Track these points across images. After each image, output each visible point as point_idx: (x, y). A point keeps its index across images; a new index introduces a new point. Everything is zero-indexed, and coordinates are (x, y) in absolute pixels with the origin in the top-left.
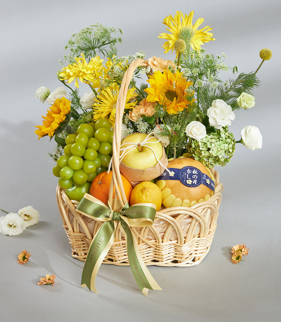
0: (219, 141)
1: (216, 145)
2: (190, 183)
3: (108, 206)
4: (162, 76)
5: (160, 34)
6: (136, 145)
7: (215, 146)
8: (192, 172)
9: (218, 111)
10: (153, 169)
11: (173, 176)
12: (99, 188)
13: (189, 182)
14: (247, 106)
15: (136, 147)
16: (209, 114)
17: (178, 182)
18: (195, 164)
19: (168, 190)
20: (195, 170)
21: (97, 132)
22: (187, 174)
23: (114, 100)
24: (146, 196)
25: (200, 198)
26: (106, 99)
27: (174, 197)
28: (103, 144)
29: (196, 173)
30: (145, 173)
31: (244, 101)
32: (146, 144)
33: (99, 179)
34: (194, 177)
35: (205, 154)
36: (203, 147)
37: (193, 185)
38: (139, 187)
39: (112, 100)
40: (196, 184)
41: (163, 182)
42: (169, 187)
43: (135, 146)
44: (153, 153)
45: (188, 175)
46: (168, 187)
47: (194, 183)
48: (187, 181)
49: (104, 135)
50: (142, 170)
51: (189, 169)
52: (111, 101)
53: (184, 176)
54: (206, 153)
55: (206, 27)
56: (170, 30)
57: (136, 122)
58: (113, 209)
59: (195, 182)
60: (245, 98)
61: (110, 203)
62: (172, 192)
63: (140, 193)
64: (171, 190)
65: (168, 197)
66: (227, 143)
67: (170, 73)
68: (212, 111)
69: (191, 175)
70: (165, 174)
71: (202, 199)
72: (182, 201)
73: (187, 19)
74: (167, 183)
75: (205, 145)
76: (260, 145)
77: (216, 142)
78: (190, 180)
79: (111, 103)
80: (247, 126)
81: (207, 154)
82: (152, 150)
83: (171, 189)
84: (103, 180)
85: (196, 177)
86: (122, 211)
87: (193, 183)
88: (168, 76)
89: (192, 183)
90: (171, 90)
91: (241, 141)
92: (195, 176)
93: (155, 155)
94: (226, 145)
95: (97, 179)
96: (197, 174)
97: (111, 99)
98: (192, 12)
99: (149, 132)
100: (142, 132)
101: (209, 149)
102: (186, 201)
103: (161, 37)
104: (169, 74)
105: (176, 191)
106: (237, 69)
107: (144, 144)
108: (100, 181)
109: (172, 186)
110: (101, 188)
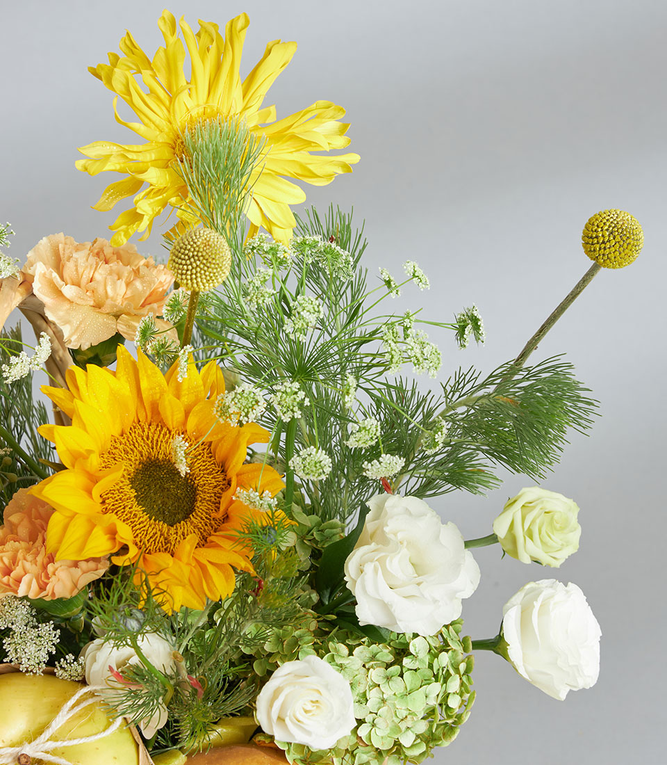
0: (401, 675)
1: (385, 696)
4: (111, 390)
6: (9, 760)
7: (384, 701)
9: (398, 564)
16: (355, 582)
31: (530, 534)
32: (54, 752)
43: (4, 761)
55: (314, 105)
56: (136, 125)
60: (533, 522)
66: (437, 681)
67: (149, 372)
68: (369, 568)
73: (212, 56)
76: (589, 675)
77: (388, 678)
88: (144, 385)
90: (161, 457)
91: (496, 644)
94: (436, 688)
98: (241, 22)
99: (61, 667)
100: (27, 671)
104: (148, 377)
106: (476, 327)
107: (47, 752)
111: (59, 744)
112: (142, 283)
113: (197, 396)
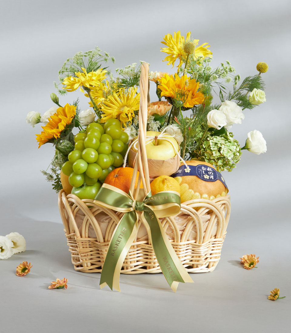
0: (228, 143)
2: (208, 178)
3: (130, 195)
5: (163, 49)
6: (153, 139)
7: (225, 147)
8: (207, 170)
9: (229, 109)
10: (172, 161)
11: (189, 172)
12: (117, 180)
13: (206, 177)
15: (152, 141)
17: (193, 178)
18: (206, 163)
19: (186, 186)
20: (209, 168)
21: (108, 129)
22: (202, 170)
24: (168, 187)
25: (218, 194)
26: (113, 104)
27: (193, 192)
28: (117, 141)
29: (210, 170)
30: (164, 164)
31: (257, 95)
32: (162, 137)
33: (115, 173)
34: (210, 173)
35: (216, 154)
36: (214, 148)
37: (210, 180)
38: (159, 180)
39: (120, 104)
40: (213, 179)
41: (180, 178)
42: (186, 183)
43: (151, 139)
44: (171, 144)
45: (203, 171)
46: (185, 183)
47: (212, 178)
48: (204, 176)
49: (117, 131)
50: (162, 161)
51: (203, 167)
53: (200, 171)
54: (217, 153)
55: (204, 44)
58: (134, 199)
59: (212, 177)
61: (131, 193)
62: (189, 187)
64: (189, 185)
65: (186, 192)
69: (207, 172)
70: (180, 171)
71: (219, 195)
72: (201, 196)
74: (183, 179)
75: (216, 145)
77: (226, 143)
78: (207, 175)
81: (218, 154)
83: (189, 184)
84: (119, 173)
85: (211, 173)
86: (145, 199)
87: (211, 178)
89: (209, 178)
91: (246, 147)
92: (211, 172)
93: (173, 147)
95: (113, 173)
96: (212, 171)
97: (118, 103)
98: (189, 33)
101: (219, 150)
102: (205, 196)
103: (163, 51)
105: (194, 186)
106: (239, 78)
107: (160, 138)
108: (116, 174)
109: (189, 182)
110: (119, 180)
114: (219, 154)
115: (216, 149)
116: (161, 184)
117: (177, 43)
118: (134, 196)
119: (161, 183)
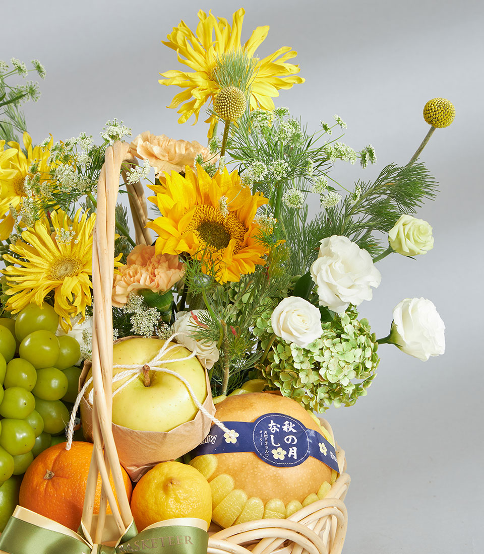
0: (341, 342)
1: (333, 354)
2: (282, 458)
3: (82, 534)
5: (165, 75)
6: (138, 371)
7: (332, 357)
8: (281, 429)
9: (338, 266)
10: (188, 429)
11: (234, 441)
12: (51, 490)
13: (279, 454)
14: (416, 249)
15: (136, 376)
16: (316, 277)
17: (248, 456)
18: (285, 406)
19: (227, 480)
20: (287, 422)
21: (27, 343)
22: (269, 433)
23: (57, 254)
24: (177, 500)
25: (309, 493)
26: (38, 254)
27: (244, 496)
28: (47, 374)
29: (291, 429)
30: (167, 440)
31: (408, 236)
32: (161, 366)
34: (288, 440)
35: (307, 378)
36: (302, 362)
37: (289, 462)
38: (155, 477)
39: (53, 255)
40: (295, 457)
41: (211, 461)
42: (228, 471)
43: (135, 371)
44: (183, 386)
45: (272, 436)
46: (225, 472)
47: (292, 456)
48: (274, 452)
49: (47, 348)
50: (161, 434)
51: (272, 421)
52: (51, 258)
53: (264, 438)
54: (310, 376)
55: (281, 49)
56: (188, 62)
57: (127, 309)
58: (94, 543)
59: (293, 452)
60: (410, 229)
61: (86, 527)
62: (235, 483)
63: (161, 493)
64: (235, 479)
65: (228, 497)
66: (359, 348)
67: (203, 175)
68: (324, 268)
69: (280, 436)
70: (213, 440)
71: (313, 496)
72: (265, 506)
73: (226, 31)
74: (219, 463)
75: (307, 356)
76: (440, 348)
77: (334, 345)
78: (280, 450)
79: (51, 264)
80: (405, 300)
81: (313, 378)
82: (183, 379)
83: (234, 475)
84: (56, 468)
85: (293, 440)
86: (120, 544)
87: (289, 456)
88: (200, 182)
89: (286, 456)
90: (211, 219)
91: (391, 339)
92: (290, 437)
93: (189, 391)
94: (359, 351)
95: (40, 467)
96: (294, 431)
97: (50, 252)
98: (240, 13)
99: (162, 332)
100: (143, 335)
101: (317, 366)
102: (276, 504)
103: (168, 82)
104: (202, 178)
105: (247, 480)
106: (371, 155)
107: (157, 366)
108: (49, 471)
109: (236, 468)
110: (56, 490)
111: (163, 362)
112: (194, 148)
113: (228, 187)
114: (317, 378)
115: (307, 366)
116: (161, 494)
117: (206, 48)
118: (93, 533)
119: (162, 492)
